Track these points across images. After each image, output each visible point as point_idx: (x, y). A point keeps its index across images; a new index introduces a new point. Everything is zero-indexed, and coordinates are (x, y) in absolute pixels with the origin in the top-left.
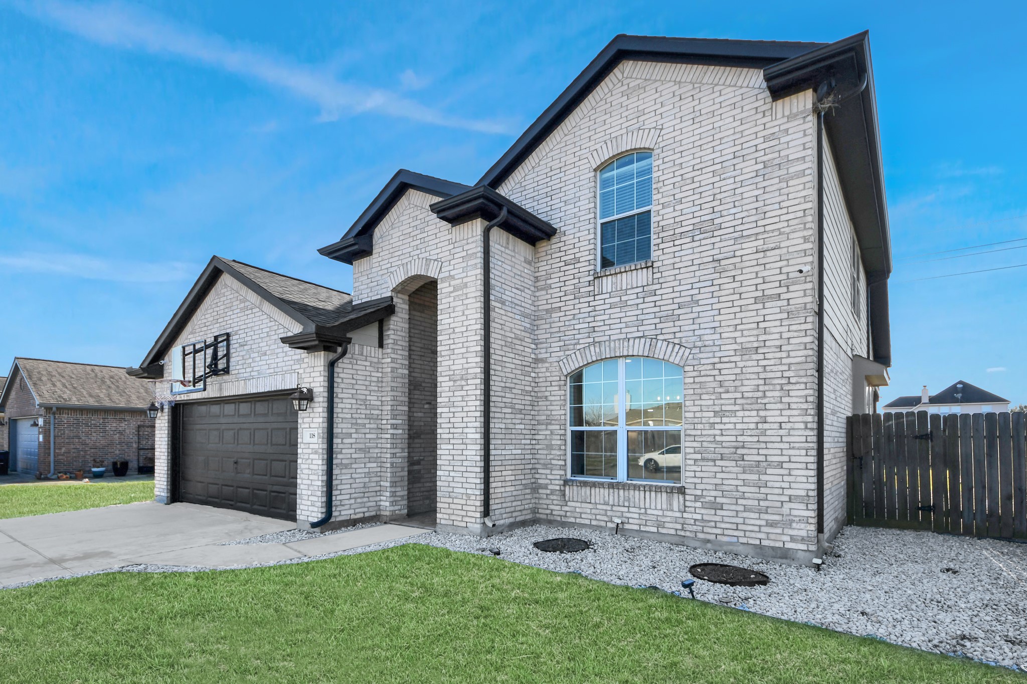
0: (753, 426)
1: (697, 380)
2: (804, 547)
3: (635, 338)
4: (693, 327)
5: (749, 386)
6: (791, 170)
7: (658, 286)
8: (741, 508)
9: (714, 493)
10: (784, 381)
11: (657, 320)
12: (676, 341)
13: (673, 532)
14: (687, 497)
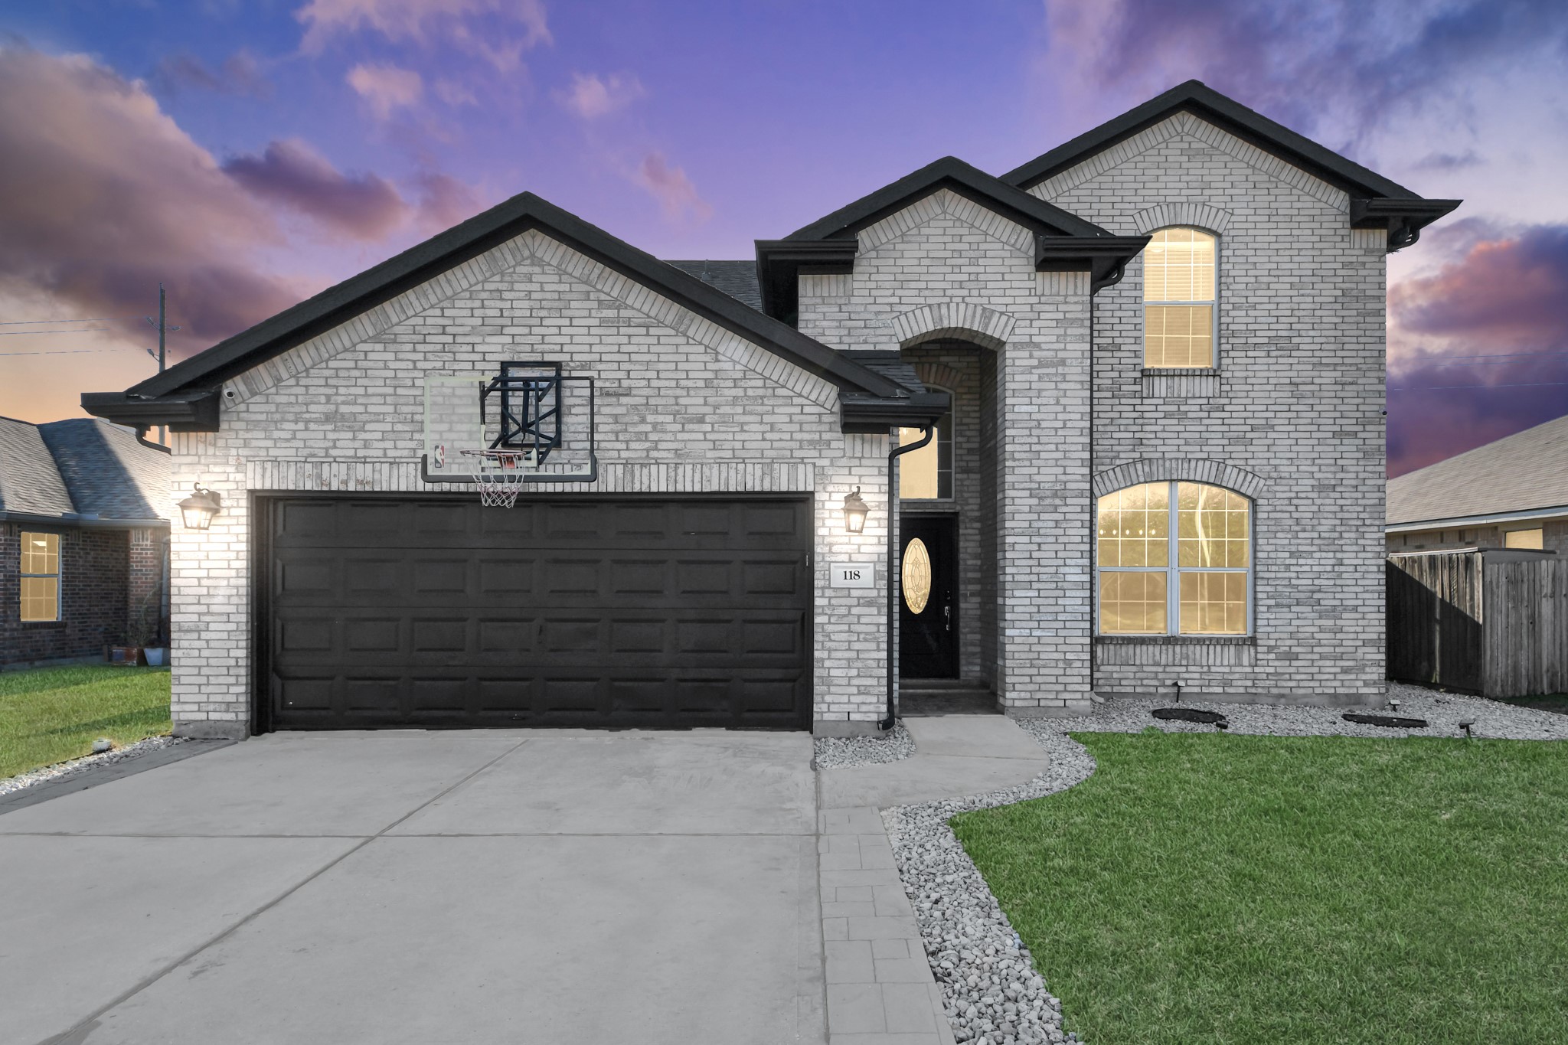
0: (1329, 568)
1: (1272, 515)
2: (1375, 690)
3: (1198, 460)
4: (1267, 455)
5: (1326, 525)
6: (1369, 306)
7: (1227, 401)
8: (1317, 657)
9: (1288, 642)
10: (1360, 523)
11: (1226, 442)
12: (1249, 469)
13: (1242, 690)
14: (1259, 649)
